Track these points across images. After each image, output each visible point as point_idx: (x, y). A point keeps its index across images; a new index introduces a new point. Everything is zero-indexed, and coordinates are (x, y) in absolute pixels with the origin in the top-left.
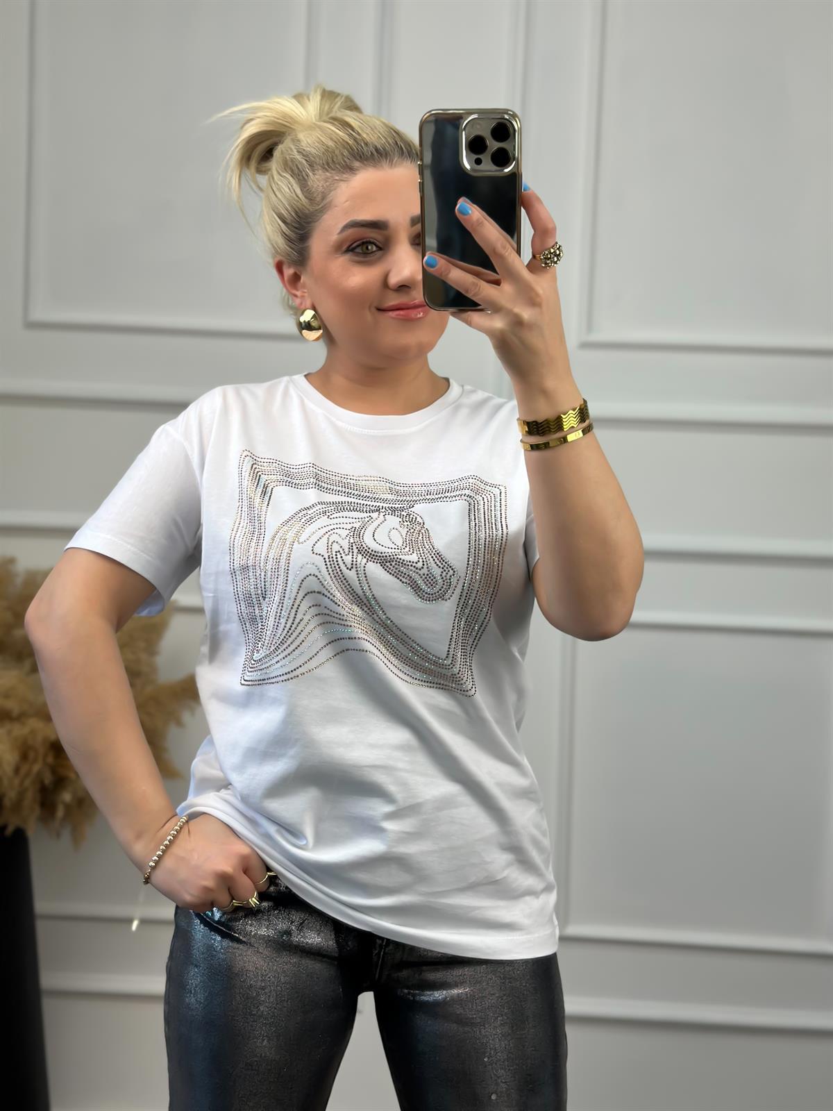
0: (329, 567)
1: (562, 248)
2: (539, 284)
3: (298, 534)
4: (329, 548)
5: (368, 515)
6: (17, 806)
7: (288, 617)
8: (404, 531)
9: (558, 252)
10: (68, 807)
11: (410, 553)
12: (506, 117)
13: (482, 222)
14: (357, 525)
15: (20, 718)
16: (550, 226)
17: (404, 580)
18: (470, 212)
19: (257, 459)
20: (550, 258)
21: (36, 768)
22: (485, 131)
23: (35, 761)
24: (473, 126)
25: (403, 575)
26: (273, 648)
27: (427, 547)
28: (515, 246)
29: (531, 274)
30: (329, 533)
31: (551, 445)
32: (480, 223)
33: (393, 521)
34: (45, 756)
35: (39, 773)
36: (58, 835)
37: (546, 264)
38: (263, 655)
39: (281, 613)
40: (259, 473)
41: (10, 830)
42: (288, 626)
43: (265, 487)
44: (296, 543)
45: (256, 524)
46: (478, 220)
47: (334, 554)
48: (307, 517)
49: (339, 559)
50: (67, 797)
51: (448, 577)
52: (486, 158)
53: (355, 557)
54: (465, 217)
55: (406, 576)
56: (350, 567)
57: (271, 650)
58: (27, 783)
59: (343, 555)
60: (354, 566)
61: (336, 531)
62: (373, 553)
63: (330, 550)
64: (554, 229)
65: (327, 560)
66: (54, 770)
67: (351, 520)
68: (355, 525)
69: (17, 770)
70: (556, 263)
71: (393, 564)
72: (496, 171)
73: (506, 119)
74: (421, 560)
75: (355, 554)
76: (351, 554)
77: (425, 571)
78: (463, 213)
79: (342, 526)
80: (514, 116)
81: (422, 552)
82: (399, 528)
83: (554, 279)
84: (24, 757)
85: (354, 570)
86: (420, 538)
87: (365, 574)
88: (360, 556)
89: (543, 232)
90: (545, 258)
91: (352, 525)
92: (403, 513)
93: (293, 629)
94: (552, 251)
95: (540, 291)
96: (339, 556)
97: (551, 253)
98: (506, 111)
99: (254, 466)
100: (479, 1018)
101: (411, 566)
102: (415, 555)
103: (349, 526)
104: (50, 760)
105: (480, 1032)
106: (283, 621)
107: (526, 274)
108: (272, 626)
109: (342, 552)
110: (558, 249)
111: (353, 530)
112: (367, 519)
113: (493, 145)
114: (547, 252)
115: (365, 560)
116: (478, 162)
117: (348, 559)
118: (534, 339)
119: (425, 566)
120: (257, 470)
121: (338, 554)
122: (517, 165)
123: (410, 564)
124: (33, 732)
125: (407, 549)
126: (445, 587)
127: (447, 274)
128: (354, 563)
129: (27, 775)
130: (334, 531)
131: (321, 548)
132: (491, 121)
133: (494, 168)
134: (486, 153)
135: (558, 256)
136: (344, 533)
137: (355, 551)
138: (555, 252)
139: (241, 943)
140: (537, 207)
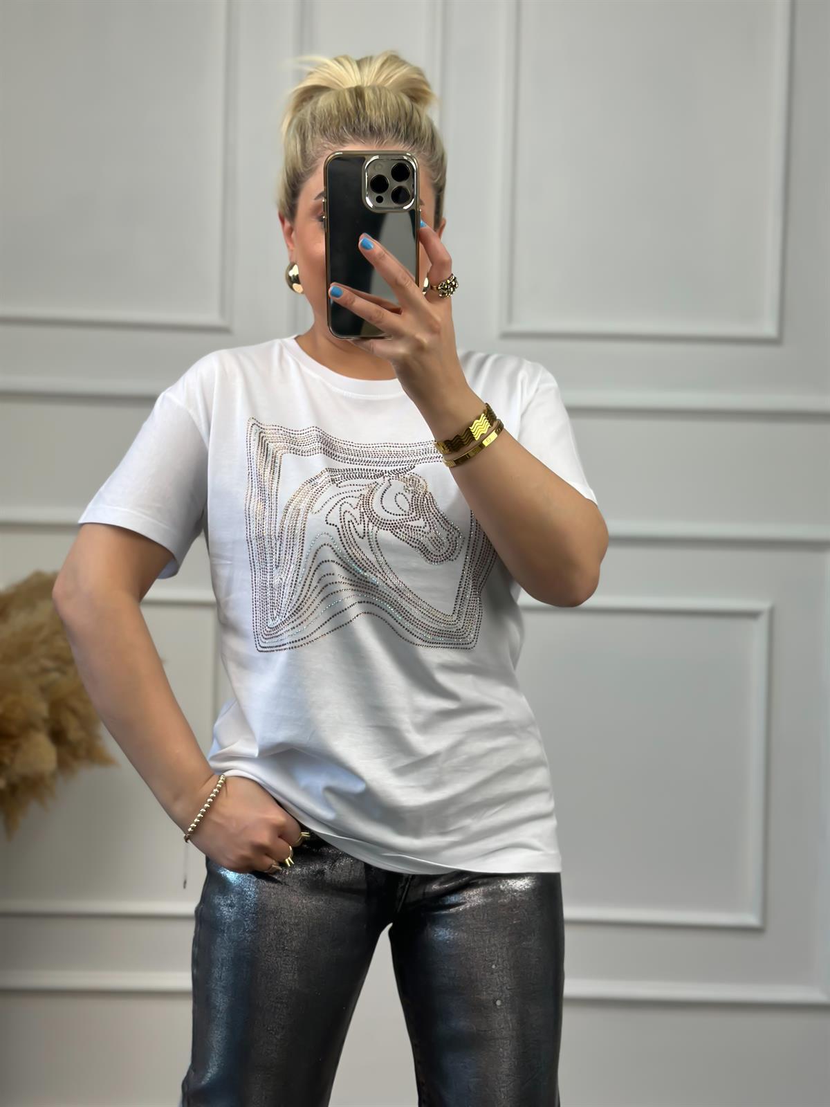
0: (343, 536)
1: (457, 280)
2: (435, 311)
3: (310, 505)
4: (342, 518)
5: (374, 480)
7: (304, 585)
8: (409, 497)
9: (454, 283)
11: (416, 518)
13: (384, 255)
14: (365, 492)
16: (446, 258)
18: (372, 247)
19: (263, 427)
20: (447, 288)
22: (386, 171)
24: (375, 166)
25: (412, 540)
26: (288, 615)
27: (433, 511)
29: (429, 304)
30: (341, 503)
31: (470, 455)
32: (382, 257)
33: (398, 485)
37: (444, 294)
38: (279, 622)
39: (296, 581)
40: (267, 442)
42: (303, 593)
43: (274, 457)
44: (310, 513)
46: (380, 254)
47: (347, 523)
49: (352, 529)
51: (454, 539)
52: (386, 196)
53: (366, 525)
54: (368, 251)
55: (415, 541)
56: (362, 535)
57: (287, 617)
59: (355, 524)
60: (366, 534)
61: (346, 500)
62: (383, 521)
63: (342, 520)
64: (450, 261)
65: (341, 530)
70: (452, 293)
71: (403, 530)
73: (406, 160)
74: (427, 525)
75: (366, 523)
76: (362, 523)
77: (432, 534)
78: (366, 247)
82: (404, 493)
83: (449, 308)
85: (366, 537)
86: (425, 502)
87: (376, 541)
88: (371, 524)
89: (440, 264)
90: (442, 289)
91: (360, 492)
92: (406, 475)
93: (308, 596)
94: (449, 282)
95: (438, 319)
96: (351, 526)
97: (447, 284)
99: (262, 435)
101: (420, 530)
102: (421, 519)
103: (358, 494)
105: (489, 941)
106: (298, 589)
107: (424, 302)
108: (288, 593)
109: (354, 521)
110: (454, 280)
111: (362, 498)
112: (373, 485)
113: (394, 184)
114: (444, 283)
115: (376, 528)
116: (379, 200)
117: (360, 528)
118: (433, 363)
119: (433, 530)
120: (264, 439)
121: (351, 523)
123: (418, 529)
125: (414, 514)
126: (451, 548)
127: (352, 303)
128: (366, 531)
130: (344, 500)
131: (334, 518)
132: (393, 162)
133: (395, 205)
134: (386, 192)
135: (454, 287)
136: (354, 502)
137: (366, 519)
138: (451, 283)
139: (276, 883)
140: (433, 241)
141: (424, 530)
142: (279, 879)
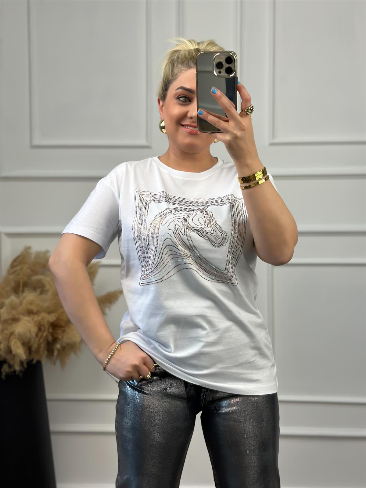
0: (175, 234)
2: (244, 121)
3: (161, 222)
4: (175, 227)
5: (189, 212)
6: (37, 351)
7: (159, 256)
8: (205, 219)
9: (252, 108)
10: (58, 350)
11: (208, 227)
13: (221, 97)
14: (185, 217)
15: (37, 313)
17: (206, 238)
18: (216, 92)
19: (142, 192)
20: (249, 111)
21: (45, 334)
22: (223, 60)
23: (44, 331)
24: (217, 58)
25: (206, 236)
26: (153, 269)
27: (215, 224)
28: (235, 106)
29: (241, 118)
30: (174, 221)
31: (252, 186)
32: (220, 97)
33: (200, 214)
34: (49, 329)
35: (46, 336)
36: (55, 364)
38: (149, 272)
39: (156, 254)
40: (143, 198)
41: (34, 362)
42: (159, 260)
43: (146, 203)
44: (161, 226)
45: (143, 219)
46: (220, 96)
47: (177, 229)
48: (165, 215)
49: (179, 231)
50: (58, 346)
51: (224, 236)
52: (223, 71)
53: (185, 230)
54: (215, 94)
55: (207, 237)
56: (184, 234)
57: (152, 270)
58: (41, 340)
59: (181, 229)
60: (185, 233)
61: (177, 220)
62: (193, 228)
63: (175, 228)
64: (250, 99)
65: (174, 232)
66: (52, 335)
67: (183, 215)
68: (184, 217)
69: (37, 335)
70: (251, 113)
71: (201, 232)
72: (227, 76)
73: (231, 55)
74: (212, 230)
75: (185, 229)
76: (184, 229)
77: (215, 234)
79: (179, 217)
80: (234, 54)
81: (213, 227)
82: (202, 217)
83: (250, 119)
84: (40, 329)
85: (186, 235)
86: (212, 221)
87: (190, 237)
88: (187, 229)
89: (246, 101)
90: (247, 111)
91: (183, 217)
92: (203, 211)
93: (161, 261)
95: (245, 124)
96: (179, 230)
98: (231, 52)
99: (141, 195)
100: (243, 419)
101: (209, 232)
103: (182, 217)
104: (51, 330)
105: (243, 425)
106: (157, 258)
107: (239, 118)
108: (152, 260)
109: (180, 228)
111: (184, 219)
112: (189, 214)
113: (226, 65)
114: (247, 109)
115: (190, 231)
116: (220, 72)
117: (183, 231)
118: (242, 144)
119: (215, 232)
120: (142, 197)
121: (178, 229)
122: (236, 74)
123: (208, 232)
124: (43, 319)
125: (207, 226)
126: (223, 240)
127: (207, 118)
128: (185, 232)
129: (41, 337)
130: (176, 220)
131: (171, 227)
132: (226, 56)
133: (227, 75)
134: (223, 69)
135: (252, 110)
136: (180, 220)
137: (186, 227)
139: (146, 394)
140: (243, 90)
141: (211, 232)
142: (148, 393)
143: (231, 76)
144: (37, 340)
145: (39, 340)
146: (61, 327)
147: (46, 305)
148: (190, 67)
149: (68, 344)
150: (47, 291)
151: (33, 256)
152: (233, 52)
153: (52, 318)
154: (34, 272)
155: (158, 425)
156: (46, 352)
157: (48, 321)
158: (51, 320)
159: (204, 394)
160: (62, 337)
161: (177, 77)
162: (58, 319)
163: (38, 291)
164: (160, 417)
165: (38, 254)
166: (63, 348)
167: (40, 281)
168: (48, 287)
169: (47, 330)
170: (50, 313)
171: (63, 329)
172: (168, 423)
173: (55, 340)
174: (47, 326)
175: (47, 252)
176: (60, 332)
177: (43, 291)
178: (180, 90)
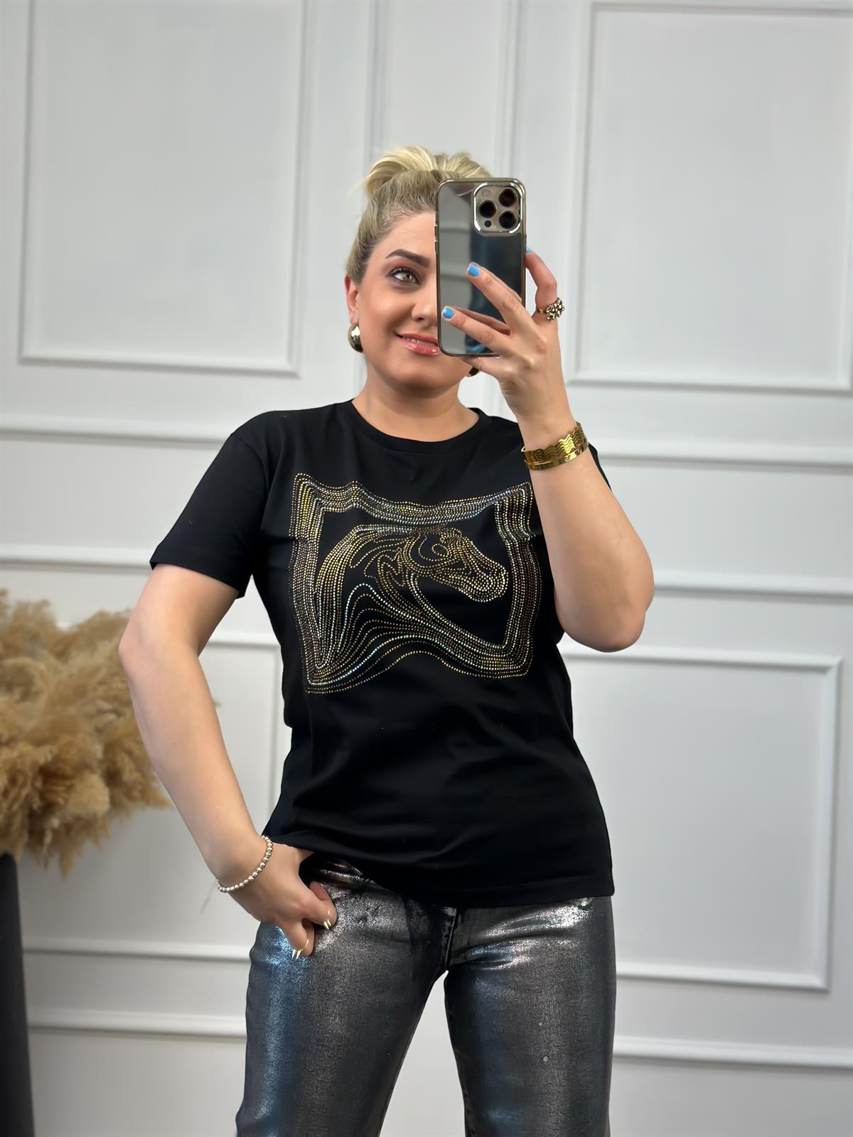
1: (564, 303)
2: (543, 333)
9: (560, 307)
10: (55, 832)
12: (512, 184)
13: (491, 281)
15: (9, 743)
16: (551, 282)
18: (480, 274)
20: (554, 312)
21: (25, 792)
22: (494, 196)
23: (23, 786)
24: (483, 192)
29: (536, 325)
34: (34, 780)
35: (28, 798)
36: (46, 863)
37: (550, 317)
46: (487, 280)
50: (55, 822)
52: (495, 221)
58: (16, 807)
64: (555, 285)
66: (42, 796)
69: (6, 793)
70: (558, 316)
72: (503, 232)
73: (512, 187)
78: (473, 275)
80: (519, 184)
83: (556, 329)
84: (13, 781)
89: (545, 288)
90: (548, 311)
94: (556, 305)
95: (545, 340)
97: (554, 307)
98: (512, 180)
100: (537, 985)
104: (39, 784)
105: (537, 998)
107: (532, 324)
110: (560, 304)
113: (501, 209)
114: (550, 307)
116: (488, 224)
122: (523, 227)
124: (21, 756)
127: (463, 323)
129: (15, 799)
132: (499, 188)
133: (502, 229)
134: (494, 217)
135: (561, 310)
138: (558, 306)
140: (539, 266)
143: (511, 232)
144: (5, 805)
145: (10, 808)
146: (65, 777)
147: (30, 725)
148: (419, 209)
149: (78, 819)
150: (38, 693)
151: (10, 613)
152: (517, 180)
153: (44, 755)
154: (12, 650)
155: (339, 998)
156: (26, 836)
157: (34, 763)
158: (42, 761)
159: (450, 933)
160: (66, 801)
161: (390, 231)
162: (57, 758)
163: (17, 693)
164: (346, 980)
165: (22, 608)
166: (68, 828)
167: (21, 670)
168: (39, 684)
169: (29, 783)
170: (39, 743)
171: (68, 783)
172: (361, 994)
173: (49, 807)
174: (30, 774)
175: (45, 603)
176: (60, 789)
177: (28, 694)
178: (396, 258)
